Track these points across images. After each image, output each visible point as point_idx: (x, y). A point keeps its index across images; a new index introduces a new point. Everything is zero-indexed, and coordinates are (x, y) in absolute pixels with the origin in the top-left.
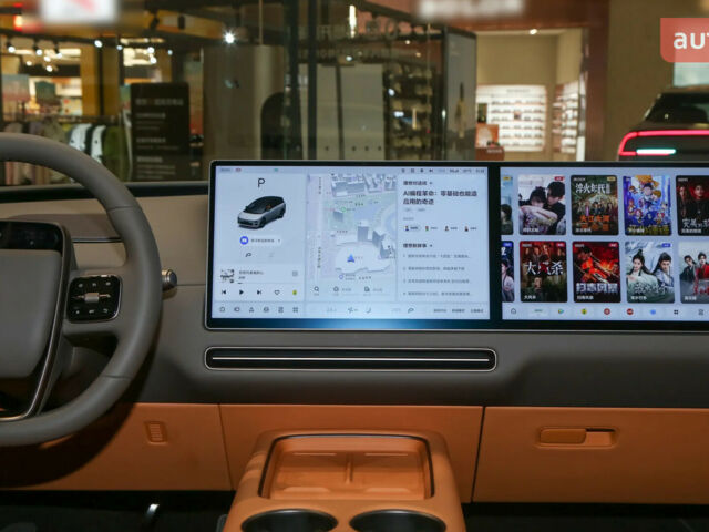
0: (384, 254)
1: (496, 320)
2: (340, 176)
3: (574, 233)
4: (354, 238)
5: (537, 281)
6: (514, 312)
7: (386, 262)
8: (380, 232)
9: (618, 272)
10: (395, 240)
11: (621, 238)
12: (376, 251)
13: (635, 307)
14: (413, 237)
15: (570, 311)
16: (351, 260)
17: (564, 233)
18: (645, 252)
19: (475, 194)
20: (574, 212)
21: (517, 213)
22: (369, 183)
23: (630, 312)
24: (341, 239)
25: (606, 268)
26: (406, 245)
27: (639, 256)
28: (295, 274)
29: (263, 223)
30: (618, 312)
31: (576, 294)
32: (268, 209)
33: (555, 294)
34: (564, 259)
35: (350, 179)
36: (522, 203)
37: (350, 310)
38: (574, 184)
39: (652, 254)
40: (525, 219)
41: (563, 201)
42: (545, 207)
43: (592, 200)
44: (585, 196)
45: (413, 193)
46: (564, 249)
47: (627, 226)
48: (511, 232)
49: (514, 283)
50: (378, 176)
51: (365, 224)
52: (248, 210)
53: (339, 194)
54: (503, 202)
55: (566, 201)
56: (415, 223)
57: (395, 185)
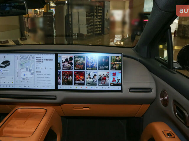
0: (32, 74)
1: (56, 89)
2: (22, 56)
3: (75, 69)
4: (25, 70)
5: (66, 80)
6: (60, 87)
7: (32, 76)
8: (31, 69)
9: (84, 78)
10: (34, 71)
11: (85, 70)
12: (30, 73)
13: (88, 86)
14: (38, 70)
15: (73, 87)
16: (24, 75)
17: (72, 69)
18: (91, 74)
19: (52, 60)
20: (75, 64)
21: (62, 64)
22: (28, 57)
23: (87, 88)
24: (22, 70)
25: (82, 77)
26: (36, 72)
27: (89, 75)
28: (12, 78)
29: (5, 67)
30: (84, 88)
31: (74, 83)
33: (70, 83)
34: (72, 75)
35: (24, 57)
36: (63, 62)
37: (24, 86)
38: (75, 58)
39: (92, 75)
40: (63, 66)
41: (72, 62)
42: (68, 63)
43: (79, 62)
44: (77, 61)
45: (38, 60)
46: (72, 73)
47: (87, 68)
48: (60, 69)
49: (60, 81)
50: (30, 56)
51: (27, 67)
53: (22, 60)
54: (58, 62)
55: (73, 62)
56: (38, 67)
57: (34, 58)
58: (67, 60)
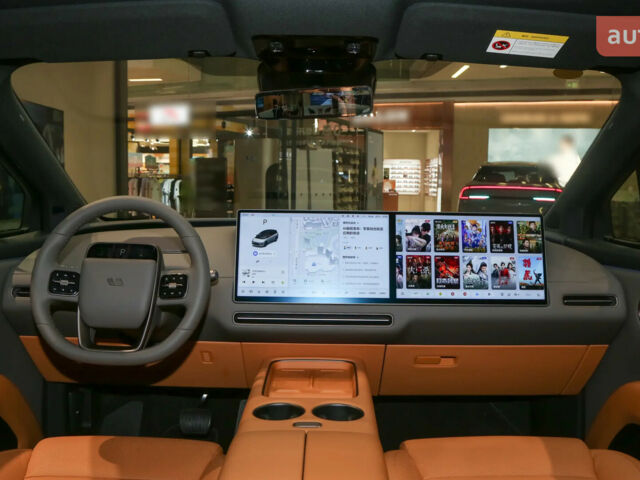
0: (332, 262)
1: (393, 299)
2: (308, 218)
3: (436, 251)
4: (315, 252)
5: (416, 277)
6: (403, 294)
7: (333, 266)
8: (330, 249)
9: (458, 272)
10: (338, 254)
11: (460, 254)
12: (327, 260)
13: (467, 291)
14: (348, 253)
15: (433, 293)
16: (314, 265)
17: (430, 251)
18: (473, 262)
19: (382, 229)
20: (435, 238)
21: (405, 240)
22: (324, 223)
23: (465, 294)
24: (308, 253)
25: (452, 270)
26: (344, 257)
27: (470, 264)
28: (283, 272)
29: (266, 244)
30: (458, 294)
31: (436, 284)
32: (269, 236)
33: (425, 284)
34: (430, 265)
35: (314, 220)
36: (407, 235)
37: (313, 292)
38: (435, 224)
39: (476, 264)
40: (409, 243)
41: (429, 234)
42: (420, 237)
43: (445, 233)
44: (441, 231)
45: (348, 228)
46: (430, 260)
47: (463, 247)
48: (401, 250)
49: (402, 278)
50: (329, 219)
51: (322, 245)
52: (258, 237)
53: (307, 228)
54: (397, 234)
55: (431, 233)
56: (349, 245)
57: (338, 224)
58: (416, 230)
